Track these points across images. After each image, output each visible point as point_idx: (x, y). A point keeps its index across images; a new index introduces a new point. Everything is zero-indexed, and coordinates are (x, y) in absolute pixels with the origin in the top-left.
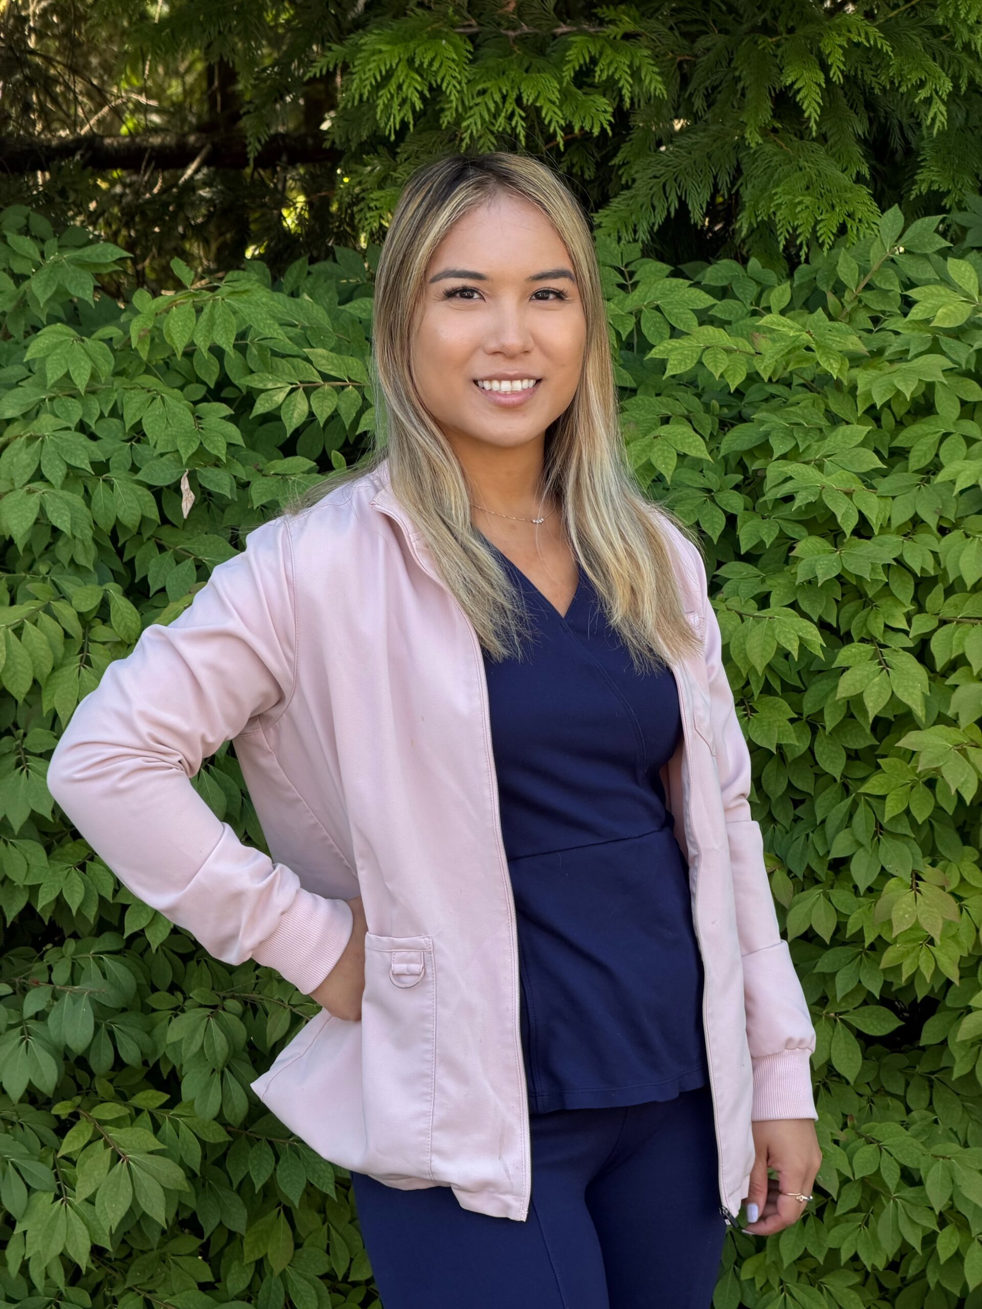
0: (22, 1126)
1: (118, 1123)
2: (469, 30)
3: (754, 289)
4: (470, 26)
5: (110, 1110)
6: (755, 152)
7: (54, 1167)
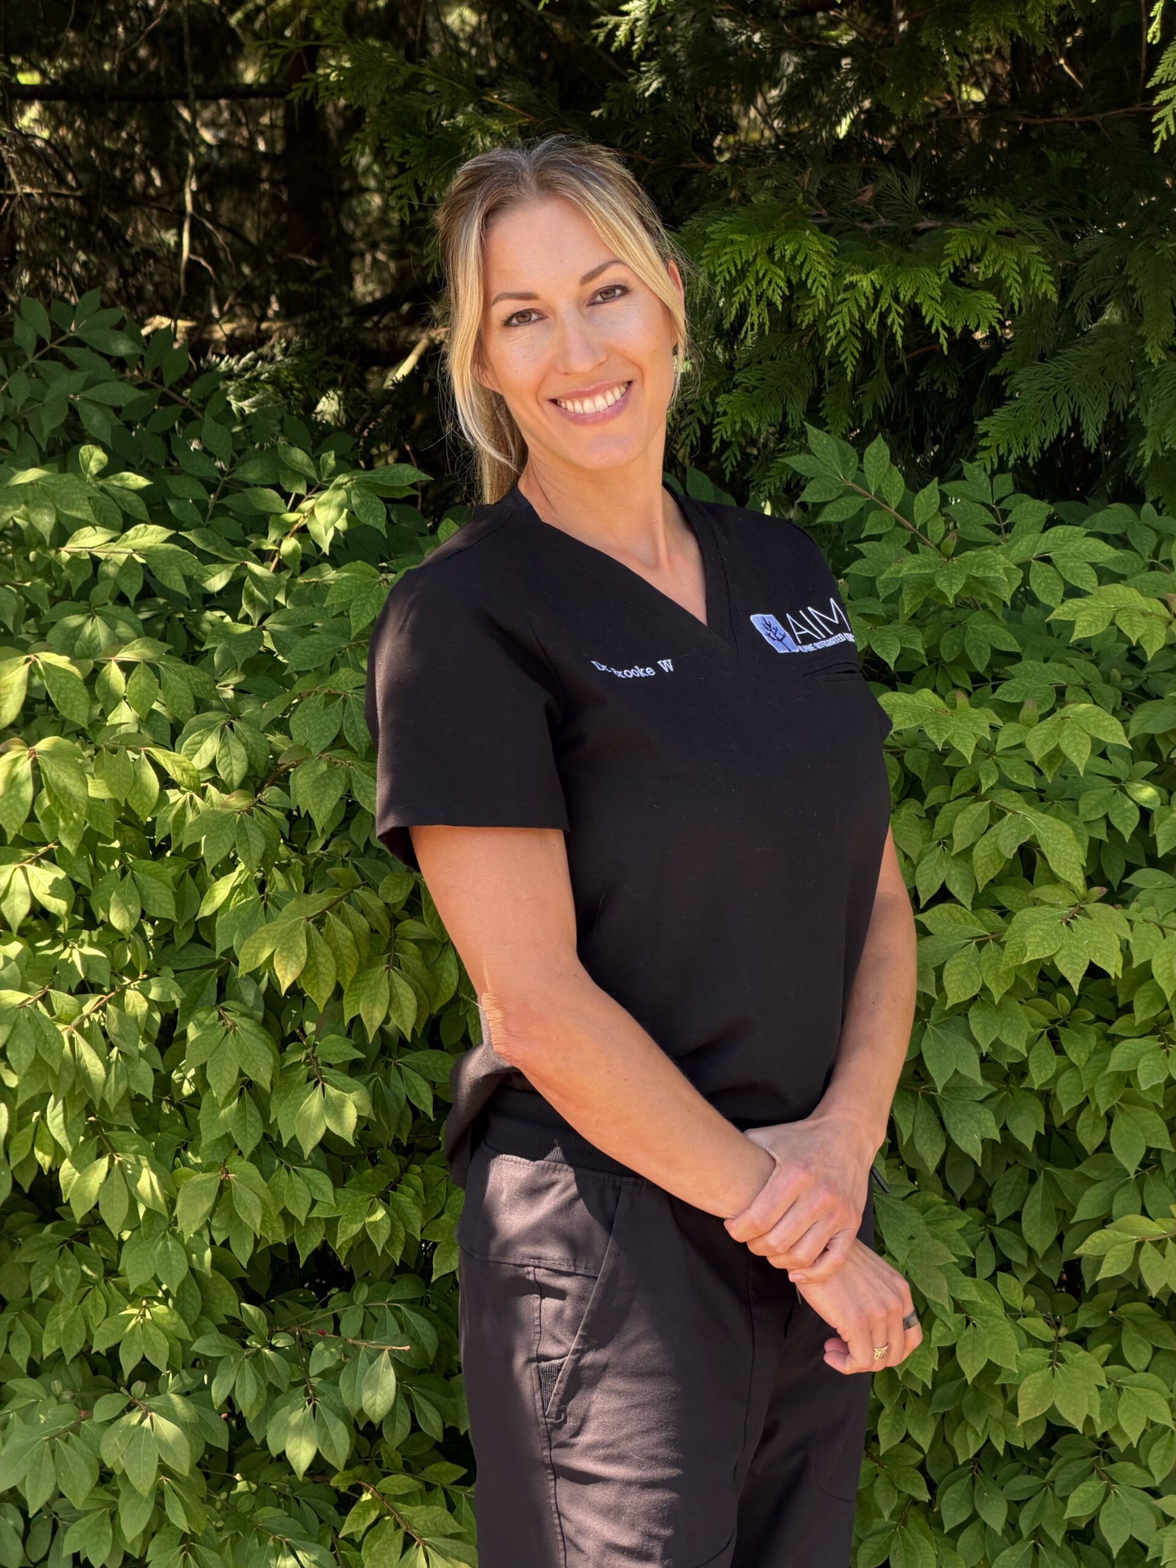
0: (298, 1501)
1: (405, 1499)
2: (818, 221)
3: (1152, 540)
4: (820, 216)
5: (399, 1483)
6: (1156, 372)
7: (332, 1549)
